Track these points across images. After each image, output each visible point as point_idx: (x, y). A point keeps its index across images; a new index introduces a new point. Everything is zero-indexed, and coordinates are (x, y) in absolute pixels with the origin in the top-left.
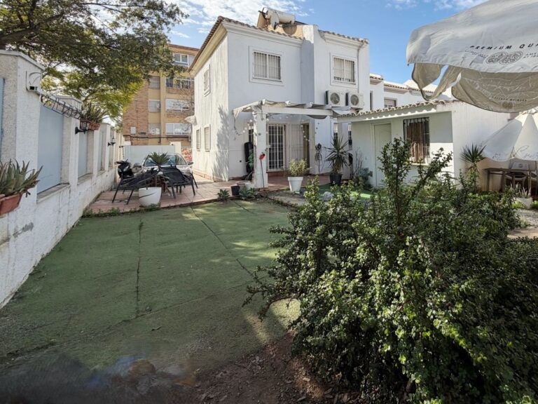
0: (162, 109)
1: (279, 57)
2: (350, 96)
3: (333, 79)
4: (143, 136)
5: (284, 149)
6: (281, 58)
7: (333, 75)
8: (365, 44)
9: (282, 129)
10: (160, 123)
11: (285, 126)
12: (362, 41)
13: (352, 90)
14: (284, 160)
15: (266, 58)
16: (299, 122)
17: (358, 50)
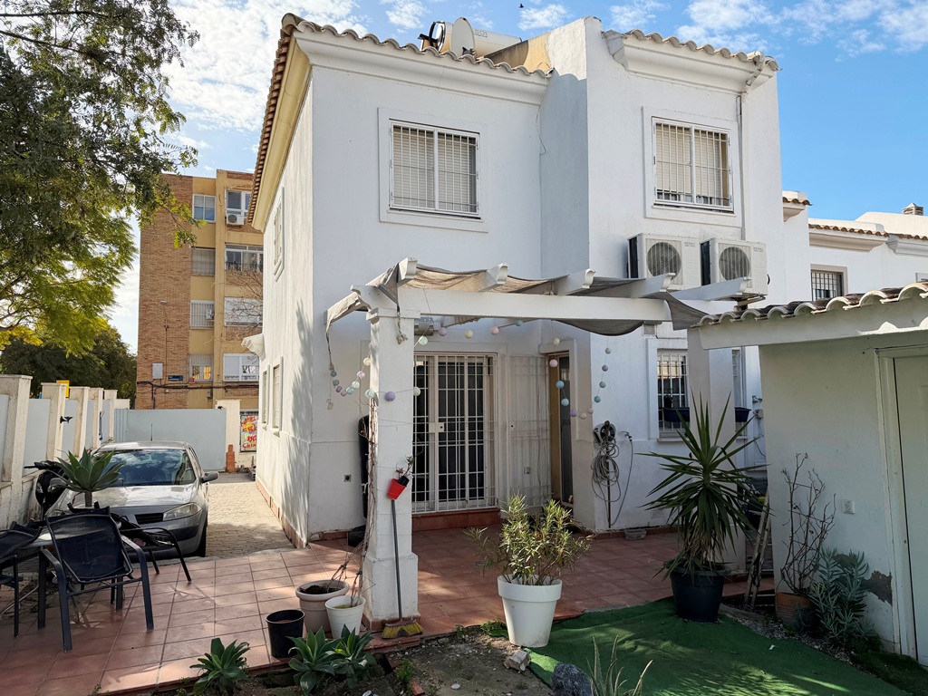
0: (216, 320)
1: (472, 140)
2: (716, 253)
3: (652, 198)
4: (177, 383)
5: (486, 437)
6: (481, 142)
7: (653, 184)
8: (766, 70)
9: (479, 370)
10: (212, 355)
11: (489, 360)
12: (755, 61)
13: (722, 231)
14: (487, 473)
15: (431, 142)
16: (535, 345)
17: (740, 95)
